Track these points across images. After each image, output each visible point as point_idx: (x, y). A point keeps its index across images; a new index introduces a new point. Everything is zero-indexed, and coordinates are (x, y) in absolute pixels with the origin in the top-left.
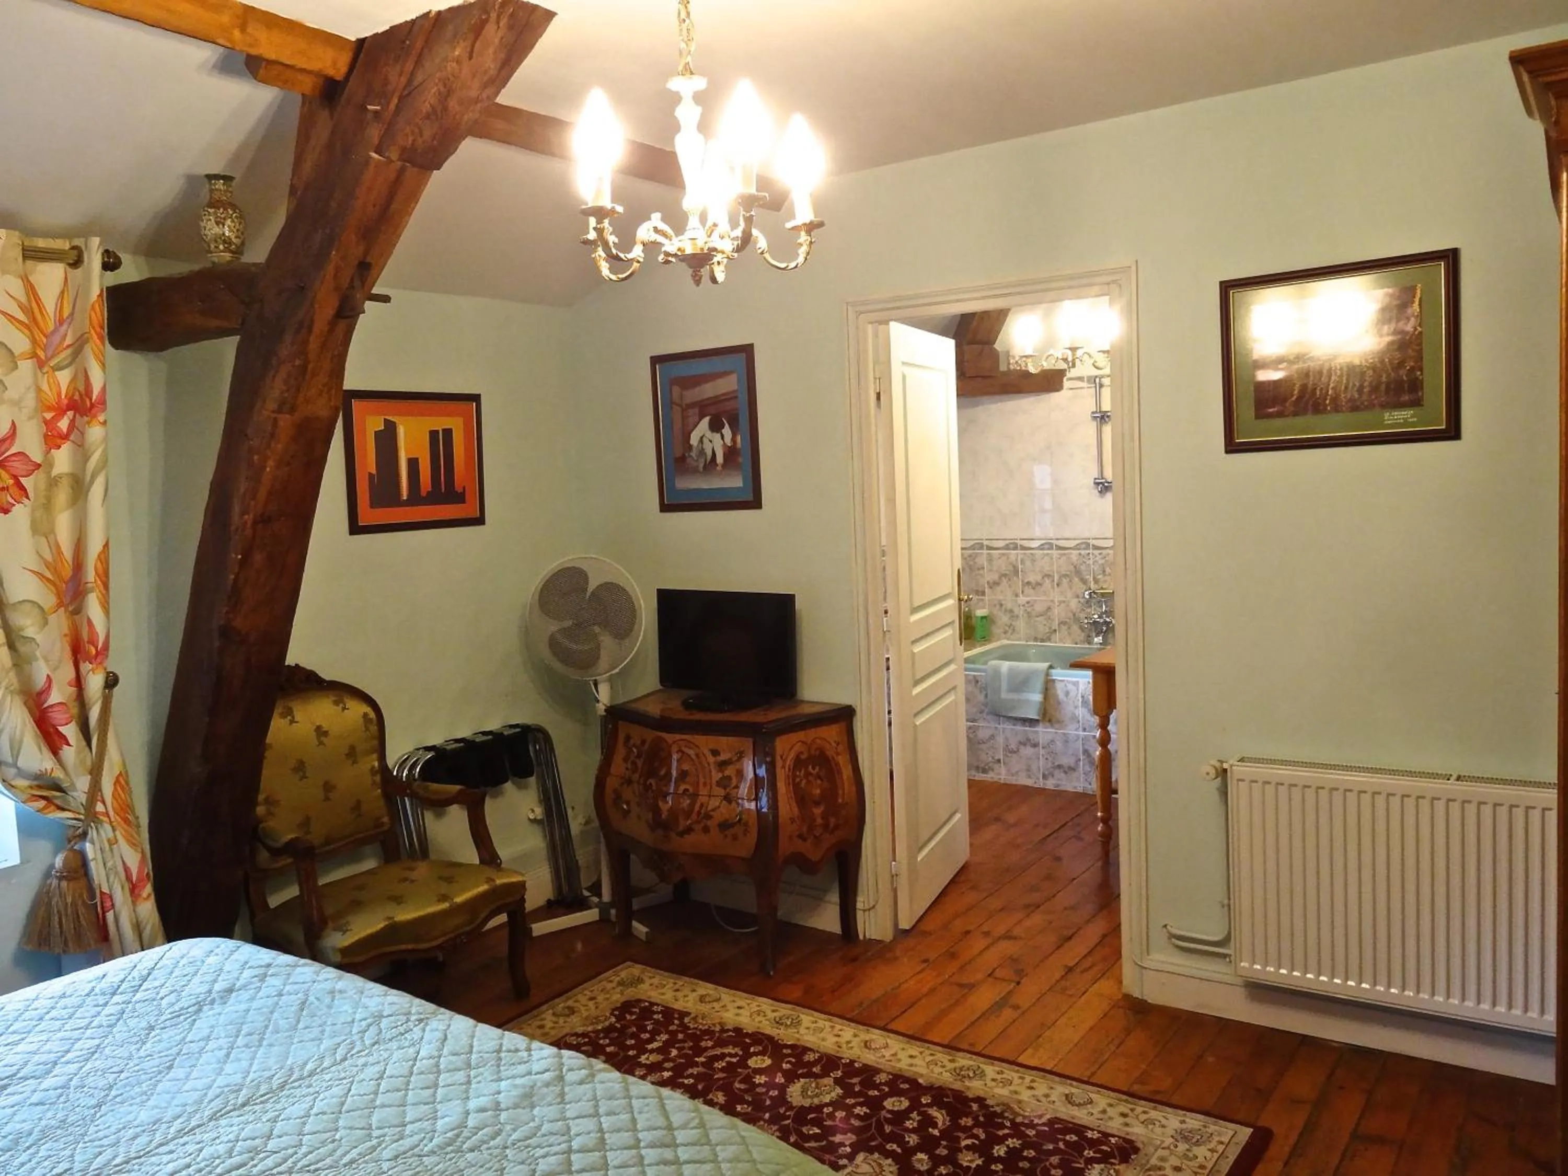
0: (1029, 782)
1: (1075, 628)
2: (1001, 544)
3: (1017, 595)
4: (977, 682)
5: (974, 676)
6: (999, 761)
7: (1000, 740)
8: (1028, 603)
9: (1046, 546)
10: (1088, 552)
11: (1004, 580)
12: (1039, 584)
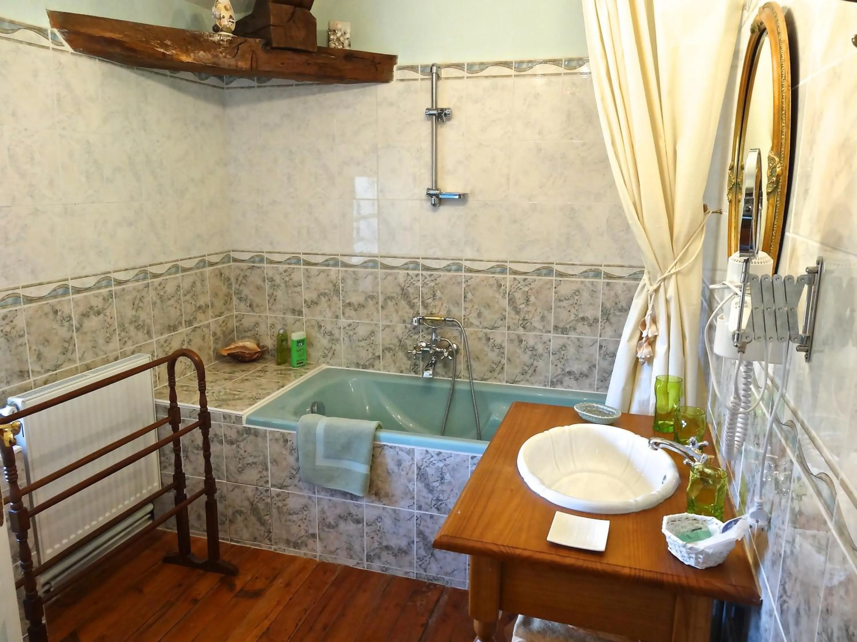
0: (351, 563)
1: (401, 355)
2: (320, 259)
3: (337, 317)
4: (286, 441)
5: (283, 435)
6: (313, 536)
7: (315, 512)
8: (349, 325)
9: (370, 264)
10: (416, 272)
11: (323, 300)
12: (362, 306)
